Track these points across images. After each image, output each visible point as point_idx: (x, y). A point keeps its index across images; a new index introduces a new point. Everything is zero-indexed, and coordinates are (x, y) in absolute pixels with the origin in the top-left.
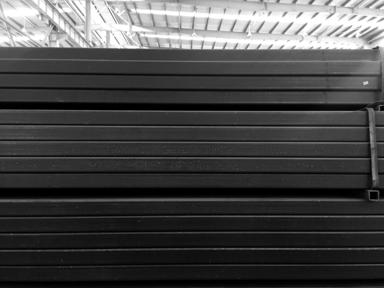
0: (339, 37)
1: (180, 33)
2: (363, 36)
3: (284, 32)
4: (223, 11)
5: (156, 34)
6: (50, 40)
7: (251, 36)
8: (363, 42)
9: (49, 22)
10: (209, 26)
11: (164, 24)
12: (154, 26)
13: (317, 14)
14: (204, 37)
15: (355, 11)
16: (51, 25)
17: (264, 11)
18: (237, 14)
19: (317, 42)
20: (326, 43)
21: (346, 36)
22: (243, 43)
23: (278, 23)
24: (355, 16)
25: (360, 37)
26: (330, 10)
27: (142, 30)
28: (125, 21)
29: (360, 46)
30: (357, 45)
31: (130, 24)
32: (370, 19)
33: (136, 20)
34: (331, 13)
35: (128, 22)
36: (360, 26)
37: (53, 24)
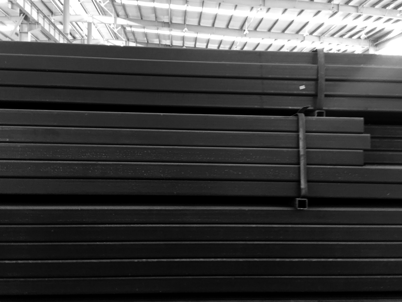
0: (343, 38)
1: (170, 28)
2: (368, 37)
3: (284, 31)
4: (218, 6)
5: (144, 28)
6: (21, 31)
7: (247, 34)
8: (368, 44)
9: (20, 11)
10: (202, 21)
11: (153, 17)
12: (142, 19)
13: (319, 12)
14: (197, 33)
15: (360, 10)
16: (22, 14)
17: (262, 7)
18: (233, 9)
19: (320, 43)
20: (330, 44)
21: (351, 37)
22: (240, 41)
23: (278, 20)
24: (360, 16)
25: (366, 39)
26: (333, 8)
27: (128, 23)
28: (109, 13)
29: (365, 48)
30: (362, 47)
31: (114, 16)
32: (376, 19)
33: (121, 12)
34: (333, 12)
35: (112, 14)
36: (365, 26)
37: (24, 14)
